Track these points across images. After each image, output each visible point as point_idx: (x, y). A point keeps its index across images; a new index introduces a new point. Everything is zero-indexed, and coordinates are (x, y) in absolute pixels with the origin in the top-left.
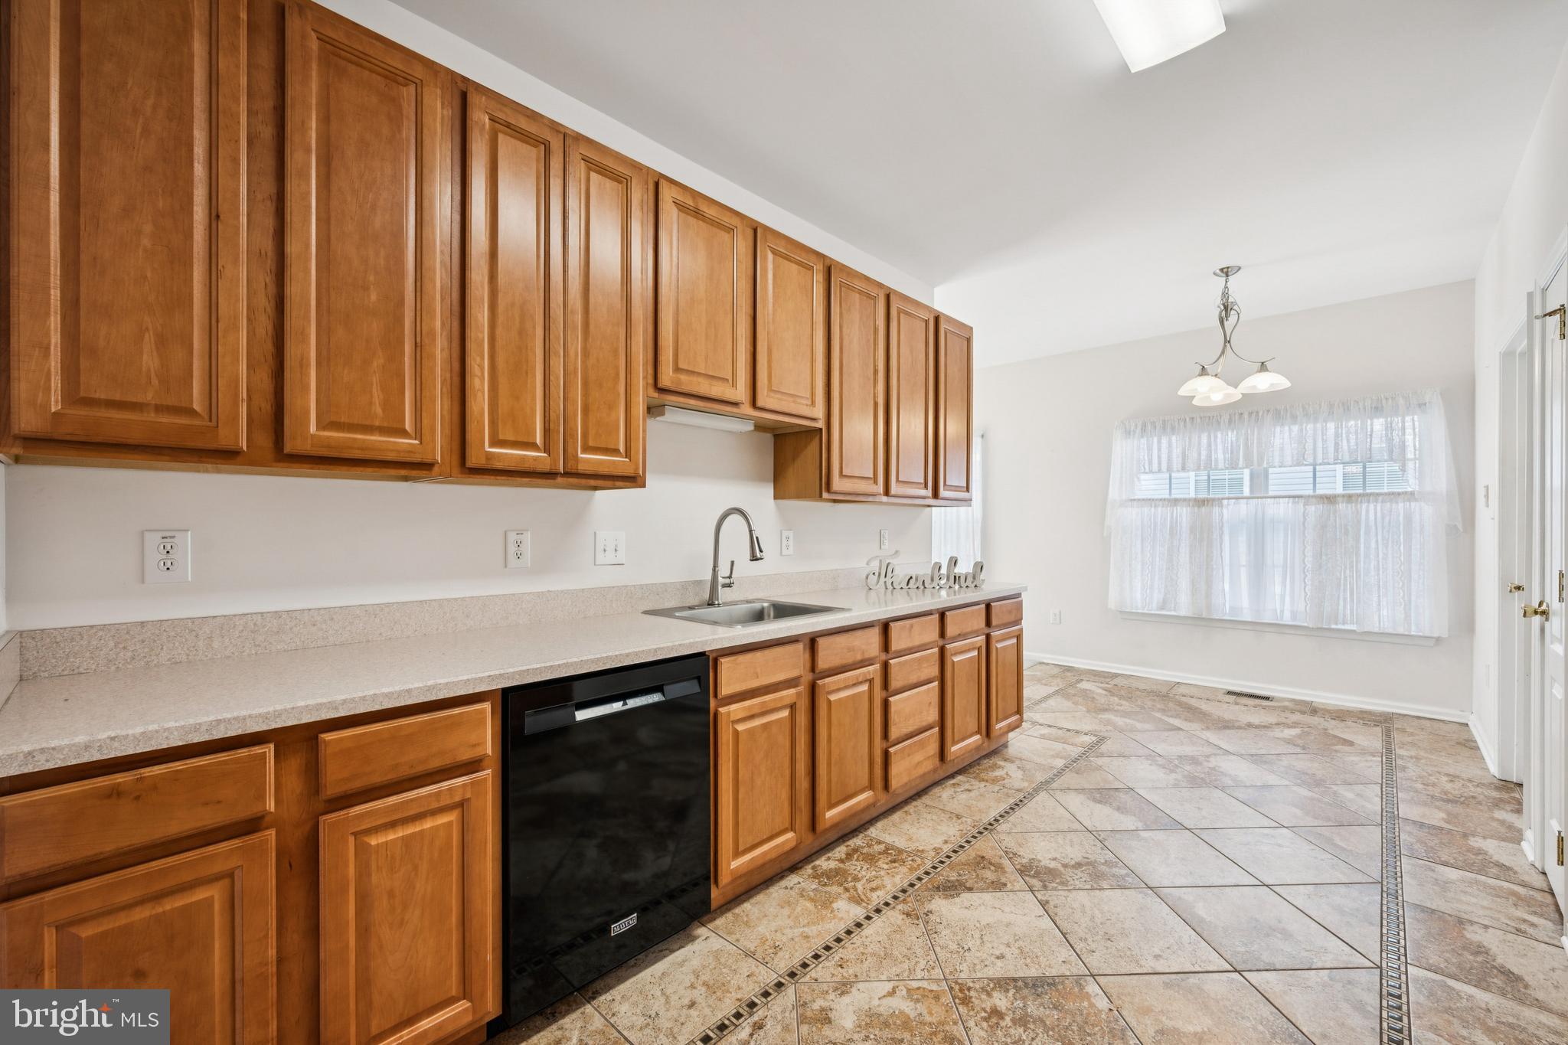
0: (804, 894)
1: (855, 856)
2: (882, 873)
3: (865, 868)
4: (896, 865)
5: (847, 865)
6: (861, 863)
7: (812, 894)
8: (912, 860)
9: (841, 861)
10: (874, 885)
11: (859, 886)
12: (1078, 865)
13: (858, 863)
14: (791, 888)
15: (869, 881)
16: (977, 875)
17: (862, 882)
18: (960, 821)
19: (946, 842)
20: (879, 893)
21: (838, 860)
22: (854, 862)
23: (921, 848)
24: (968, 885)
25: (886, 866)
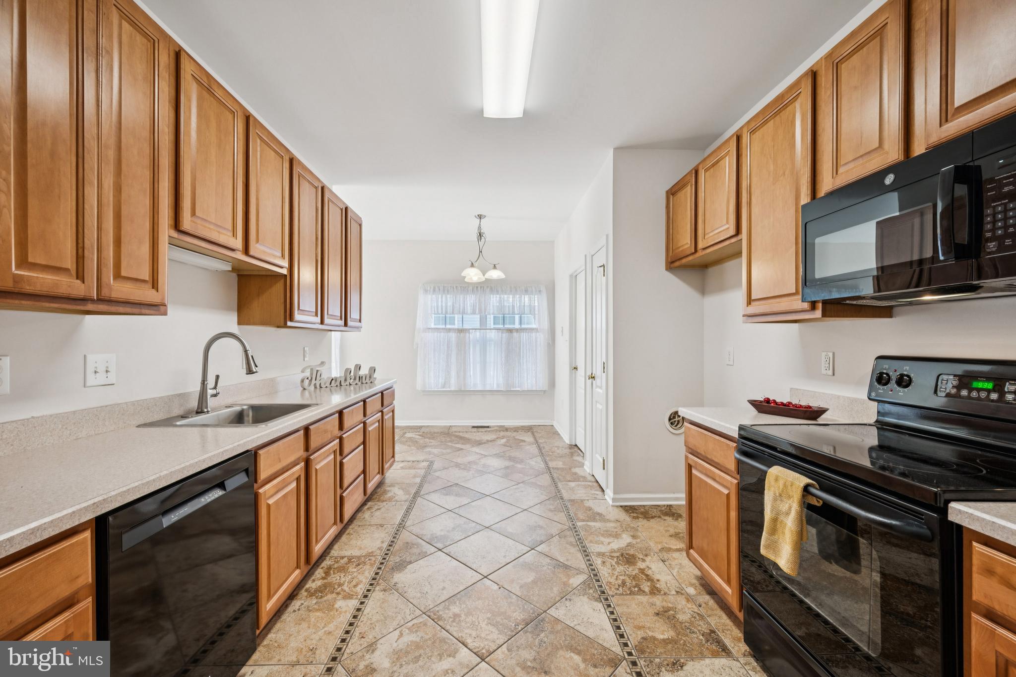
0: (311, 609)
1: (332, 572)
2: (355, 574)
3: (342, 576)
4: (361, 566)
5: (329, 579)
6: (338, 574)
7: (315, 606)
8: (369, 560)
9: (323, 578)
10: (354, 583)
11: (345, 588)
12: (454, 529)
13: (336, 575)
14: (299, 610)
15: (350, 582)
16: (410, 553)
17: (346, 584)
18: (383, 528)
19: (383, 542)
20: (360, 586)
21: (321, 579)
22: (333, 576)
23: (370, 551)
24: (407, 560)
25: (355, 570)
